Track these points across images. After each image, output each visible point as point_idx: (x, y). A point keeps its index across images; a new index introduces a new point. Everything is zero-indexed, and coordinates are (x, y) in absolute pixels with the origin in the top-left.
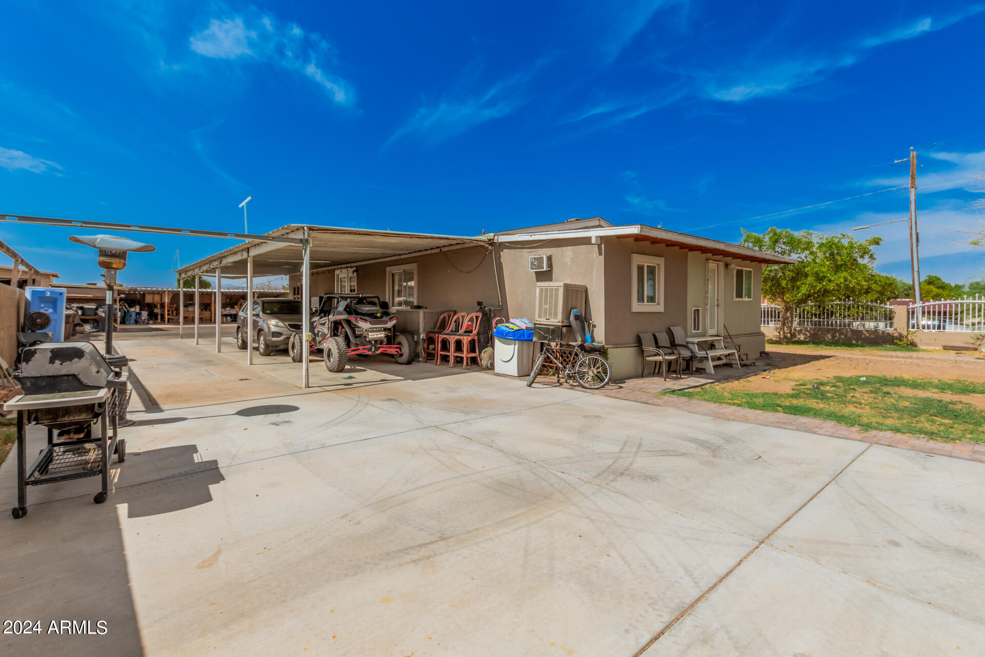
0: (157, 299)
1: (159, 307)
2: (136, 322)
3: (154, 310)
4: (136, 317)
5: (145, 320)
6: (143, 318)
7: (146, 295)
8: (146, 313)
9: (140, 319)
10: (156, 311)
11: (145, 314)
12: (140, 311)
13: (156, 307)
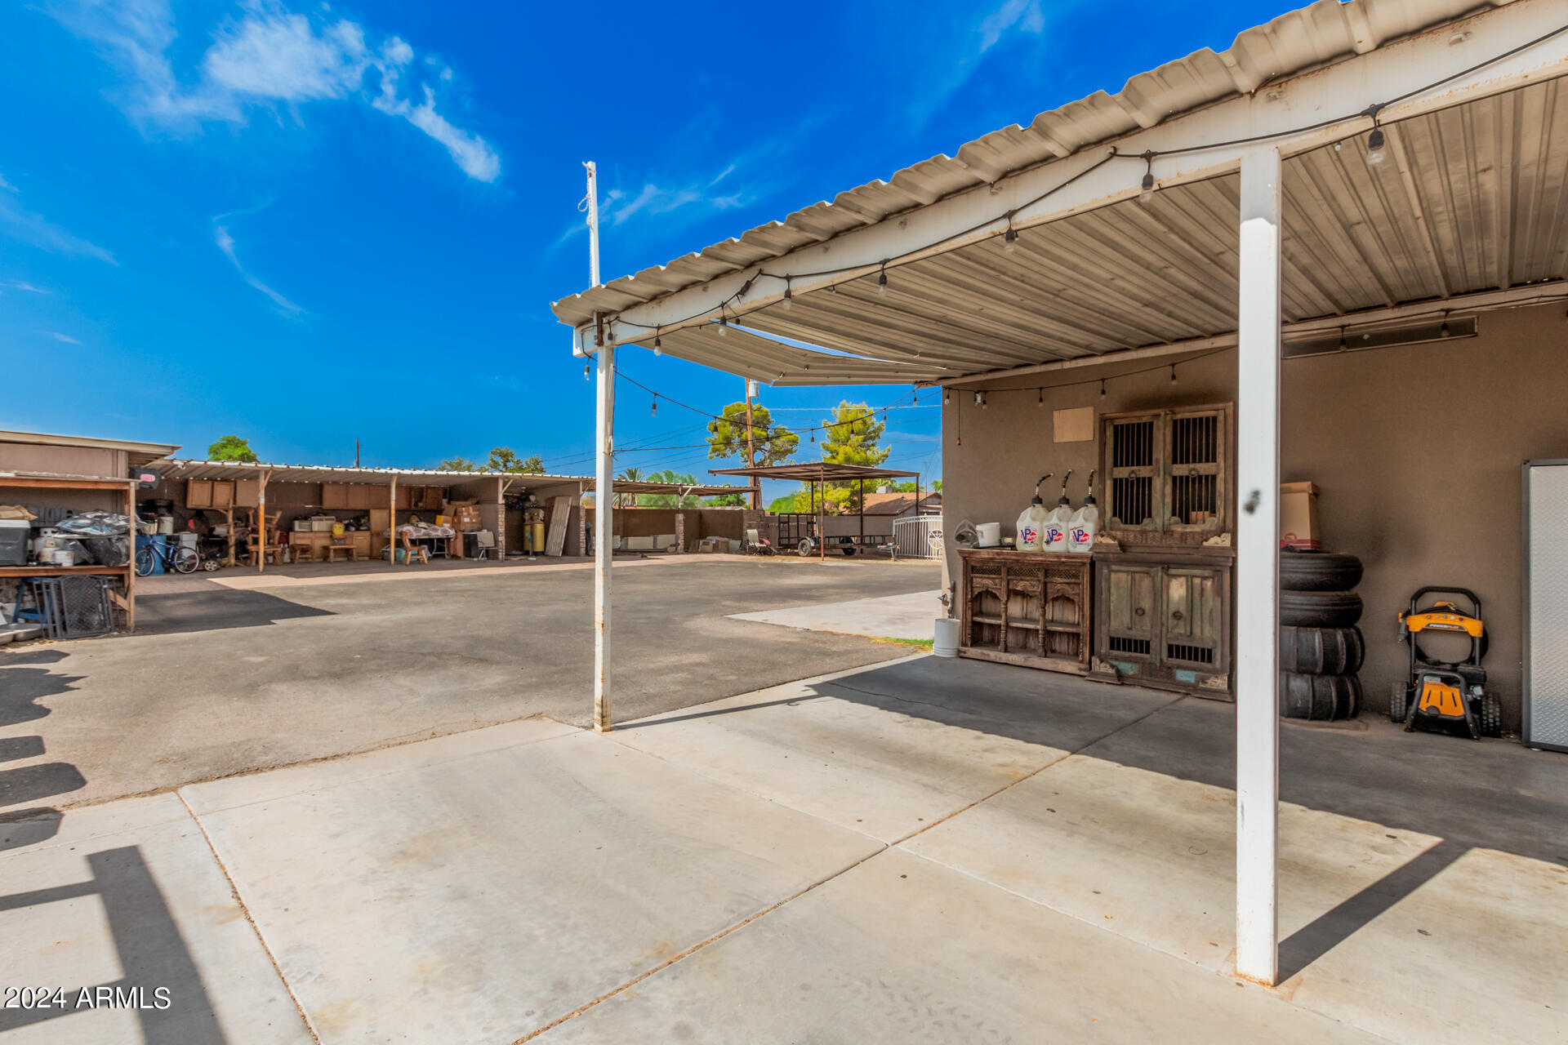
0: (223, 495)
1: (230, 520)
2: (168, 567)
3: (214, 529)
4: (168, 550)
5: (193, 557)
6: (186, 553)
7: (191, 484)
8: (195, 537)
9: (179, 558)
10: (220, 530)
11: (189, 540)
12: (175, 531)
13: (222, 519)
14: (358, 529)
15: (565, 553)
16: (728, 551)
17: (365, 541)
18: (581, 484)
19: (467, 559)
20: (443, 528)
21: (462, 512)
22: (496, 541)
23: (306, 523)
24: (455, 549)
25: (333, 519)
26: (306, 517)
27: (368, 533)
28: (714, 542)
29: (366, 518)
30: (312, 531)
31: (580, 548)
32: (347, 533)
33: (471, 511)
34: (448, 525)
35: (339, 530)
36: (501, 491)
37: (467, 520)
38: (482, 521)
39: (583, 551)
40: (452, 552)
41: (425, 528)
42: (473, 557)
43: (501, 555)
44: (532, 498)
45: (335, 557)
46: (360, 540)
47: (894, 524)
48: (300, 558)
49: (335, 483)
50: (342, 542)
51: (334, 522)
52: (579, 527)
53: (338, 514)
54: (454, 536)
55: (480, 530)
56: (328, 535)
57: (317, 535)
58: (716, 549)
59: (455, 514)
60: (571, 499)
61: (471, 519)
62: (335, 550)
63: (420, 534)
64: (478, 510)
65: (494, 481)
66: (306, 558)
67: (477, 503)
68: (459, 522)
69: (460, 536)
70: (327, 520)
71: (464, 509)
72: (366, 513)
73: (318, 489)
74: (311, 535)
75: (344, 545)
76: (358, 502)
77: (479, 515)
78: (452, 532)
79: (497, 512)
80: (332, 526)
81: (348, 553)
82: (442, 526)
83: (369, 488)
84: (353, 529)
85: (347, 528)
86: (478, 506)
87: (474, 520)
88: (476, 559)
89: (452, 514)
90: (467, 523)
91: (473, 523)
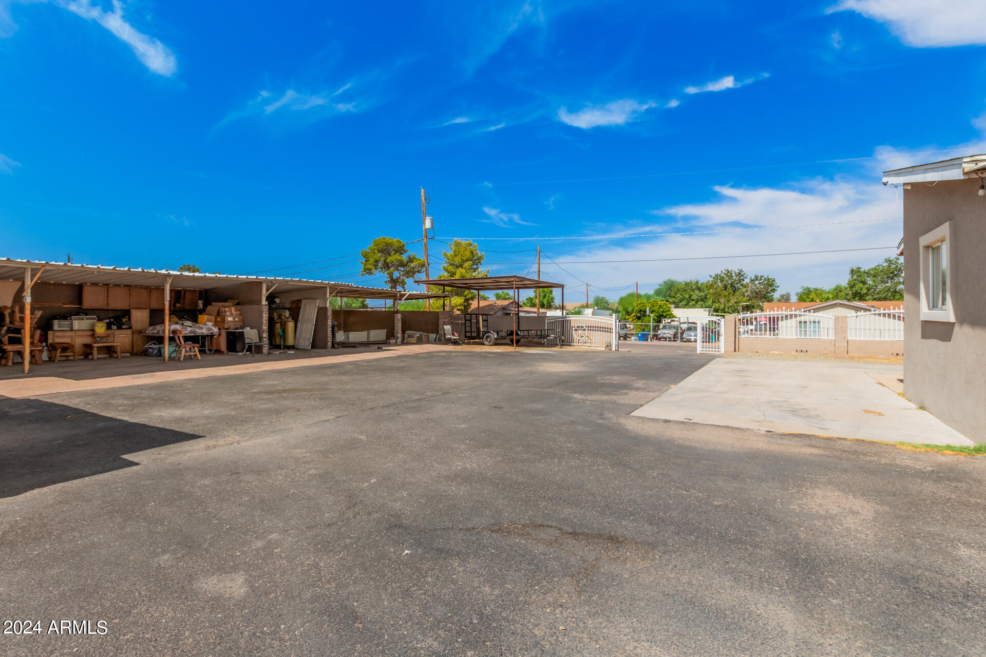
14: (119, 328)
15: (314, 346)
16: (428, 342)
17: (127, 339)
18: (328, 288)
19: (229, 353)
20: (206, 326)
21: (225, 312)
22: (261, 338)
23: (66, 323)
24: (218, 344)
25: (94, 319)
26: (65, 316)
27: (129, 332)
28: (418, 335)
29: (127, 317)
30: (72, 330)
31: (328, 342)
32: (109, 332)
33: (233, 312)
34: (211, 323)
35: (101, 329)
36: (264, 293)
37: (230, 319)
38: (243, 319)
39: (330, 344)
40: (215, 347)
41: (190, 326)
42: (238, 352)
43: (265, 349)
44: (277, 300)
45: (98, 354)
46: (122, 338)
47: (546, 321)
48: (60, 356)
49: (94, 284)
50: (105, 340)
51: (96, 321)
52: (327, 325)
53: (99, 314)
54: (217, 333)
55: (242, 328)
56: (90, 333)
57: (78, 333)
58: (420, 341)
59: (218, 314)
60: (318, 301)
61: (234, 319)
62: (98, 348)
63: (187, 332)
64: (239, 310)
65: (259, 284)
66: (67, 356)
67: (238, 304)
68: (224, 321)
69: (224, 332)
70: (87, 319)
71: (227, 309)
72: (127, 313)
73: (78, 290)
74: (72, 333)
75: (106, 342)
76: (118, 302)
77: (240, 314)
78: (215, 330)
79: (261, 312)
80: (93, 325)
81: (110, 351)
82: (205, 324)
83: (130, 290)
84: (115, 327)
85: (109, 326)
86: (239, 307)
87: (237, 319)
88: (240, 354)
89: (215, 313)
90: (230, 321)
91: (236, 321)
